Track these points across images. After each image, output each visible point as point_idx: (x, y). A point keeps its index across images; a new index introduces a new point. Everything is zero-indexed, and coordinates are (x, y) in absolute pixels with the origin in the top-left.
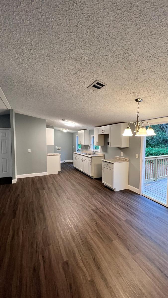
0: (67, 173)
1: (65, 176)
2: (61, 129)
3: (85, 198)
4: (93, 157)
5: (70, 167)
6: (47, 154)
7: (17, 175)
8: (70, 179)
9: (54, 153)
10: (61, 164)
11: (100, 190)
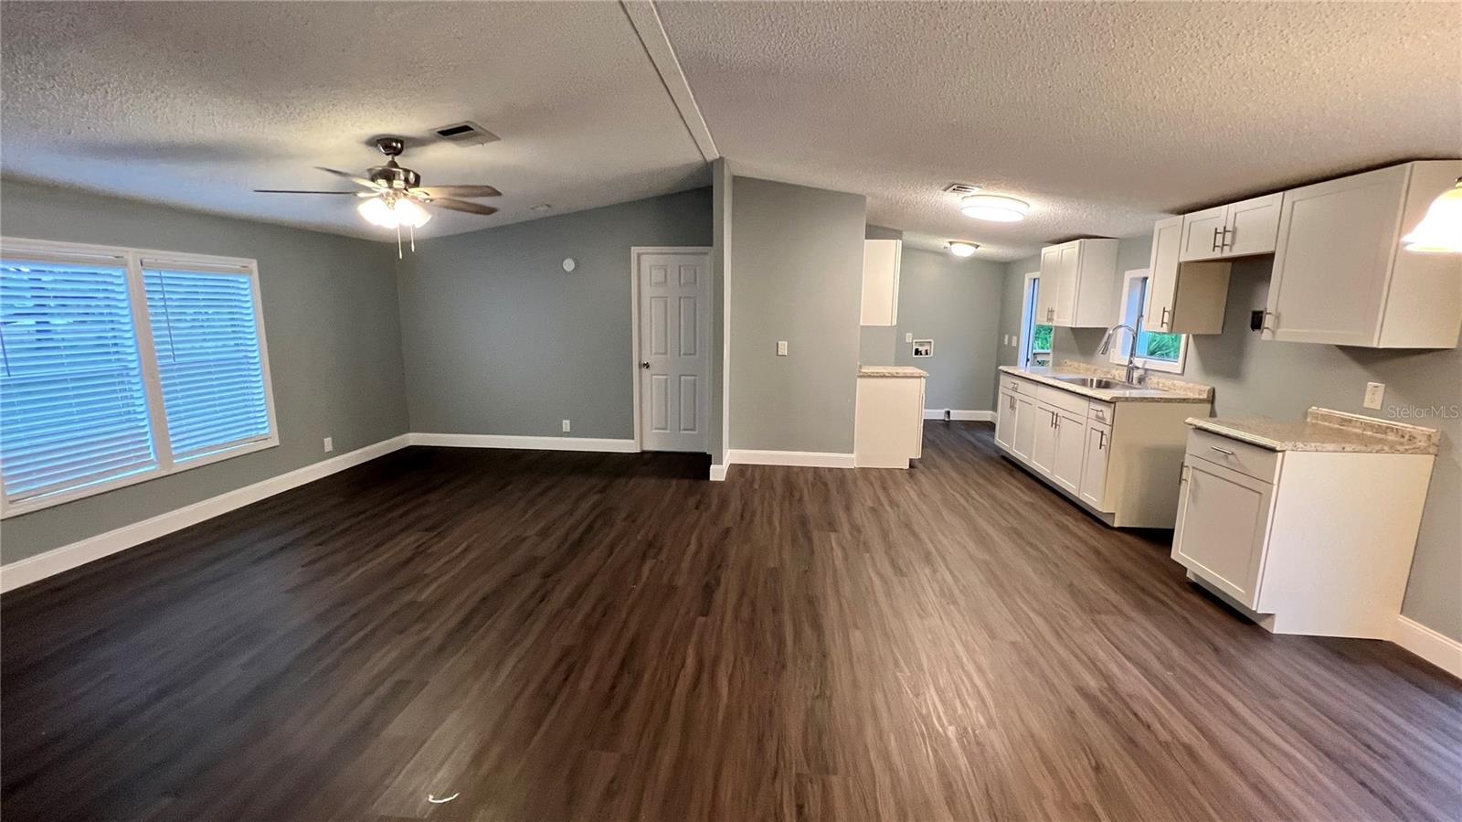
0: (954, 475)
1: (941, 483)
2: (942, 243)
3: (1045, 618)
4: (1126, 399)
5: (975, 447)
6: (860, 367)
7: (730, 447)
8: (966, 505)
9: (897, 364)
10: (929, 425)
11: (1150, 601)
